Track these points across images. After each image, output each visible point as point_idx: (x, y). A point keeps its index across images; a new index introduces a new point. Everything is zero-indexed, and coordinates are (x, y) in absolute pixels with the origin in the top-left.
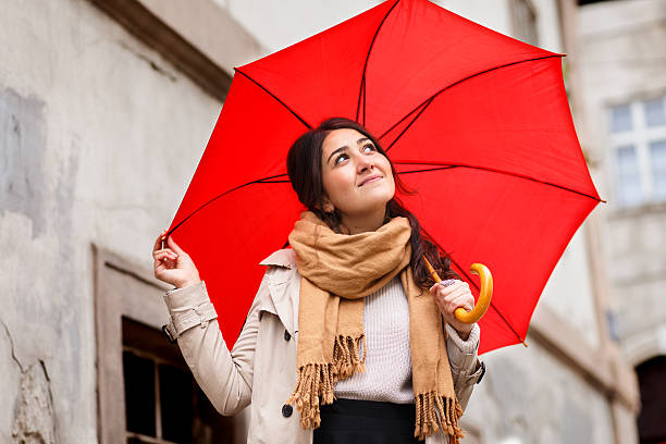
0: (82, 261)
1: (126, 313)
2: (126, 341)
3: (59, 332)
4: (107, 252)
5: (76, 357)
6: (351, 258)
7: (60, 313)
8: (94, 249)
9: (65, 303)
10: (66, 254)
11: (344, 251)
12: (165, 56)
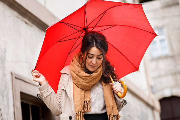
0: (9, 77)
1: (21, 91)
2: (21, 99)
3: (3, 97)
4: (15, 74)
5: (8, 104)
6: (88, 81)
7: (3, 91)
8: (12, 74)
9: (4, 89)
10: (4, 75)
11: (86, 79)
12: (29, 20)
